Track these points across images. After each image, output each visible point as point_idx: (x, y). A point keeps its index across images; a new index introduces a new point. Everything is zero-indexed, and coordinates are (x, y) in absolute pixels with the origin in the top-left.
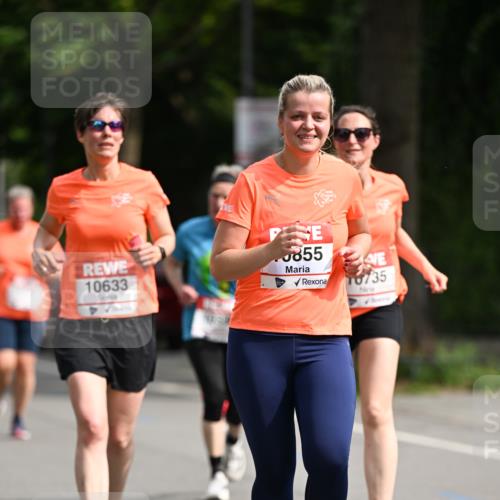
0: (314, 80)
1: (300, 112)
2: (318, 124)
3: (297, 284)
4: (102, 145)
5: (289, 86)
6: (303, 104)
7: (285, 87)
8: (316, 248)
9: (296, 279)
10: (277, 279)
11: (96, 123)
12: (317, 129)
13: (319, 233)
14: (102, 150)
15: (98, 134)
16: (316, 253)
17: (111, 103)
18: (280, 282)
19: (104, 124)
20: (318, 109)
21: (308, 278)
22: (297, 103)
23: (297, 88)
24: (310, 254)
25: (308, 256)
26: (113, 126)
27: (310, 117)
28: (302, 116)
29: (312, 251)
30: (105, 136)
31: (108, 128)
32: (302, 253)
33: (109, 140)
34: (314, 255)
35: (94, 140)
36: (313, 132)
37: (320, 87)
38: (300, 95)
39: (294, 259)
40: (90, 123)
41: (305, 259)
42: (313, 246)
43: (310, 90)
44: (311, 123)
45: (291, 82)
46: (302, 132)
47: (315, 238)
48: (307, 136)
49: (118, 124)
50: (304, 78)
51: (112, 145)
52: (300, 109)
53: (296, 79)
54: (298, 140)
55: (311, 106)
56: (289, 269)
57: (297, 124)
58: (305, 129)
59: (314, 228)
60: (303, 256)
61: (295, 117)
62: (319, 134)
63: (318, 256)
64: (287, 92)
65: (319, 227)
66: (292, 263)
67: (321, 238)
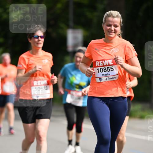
1: (110, 24)
2: (116, 28)
3: (106, 80)
4: (38, 44)
6: (111, 21)
8: (111, 67)
10: (100, 79)
11: (35, 36)
12: (115, 30)
13: (112, 62)
14: (38, 45)
15: (36, 40)
16: (111, 69)
18: (101, 79)
19: (38, 37)
20: (116, 24)
21: (110, 77)
24: (109, 69)
25: (109, 70)
26: (41, 37)
29: (110, 68)
30: (39, 41)
31: (40, 38)
32: (107, 69)
34: (111, 70)
35: (35, 42)
36: (114, 31)
39: (105, 72)
40: (33, 36)
41: (108, 71)
42: (110, 67)
43: (114, 17)
44: (113, 28)
45: (108, 13)
46: (110, 31)
47: (110, 64)
50: (112, 12)
51: (41, 43)
52: (109, 23)
54: (108, 33)
55: (114, 22)
56: (103, 75)
59: (110, 60)
60: (107, 70)
62: (115, 32)
63: (112, 70)
65: (112, 60)
66: (104, 73)
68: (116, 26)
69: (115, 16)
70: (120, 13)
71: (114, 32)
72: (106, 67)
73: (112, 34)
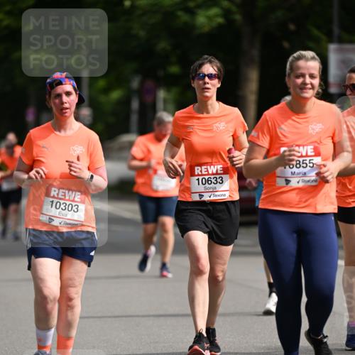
0: (310, 54)
5: (294, 57)
7: (291, 59)
9: (297, 179)
12: (311, 84)
17: (210, 62)
19: (205, 76)
20: (313, 72)
22: (299, 68)
23: (299, 58)
25: (305, 165)
27: (307, 76)
28: (303, 76)
29: (307, 162)
30: (205, 83)
33: (207, 86)
34: (308, 165)
36: (309, 86)
37: (313, 58)
38: (301, 63)
42: (308, 159)
45: (295, 55)
46: (303, 86)
48: (305, 89)
49: (215, 75)
53: (298, 53)
55: (308, 69)
56: (293, 173)
57: (300, 81)
58: (304, 84)
60: (302, 165)
61: (298, 77)
62: (313, 87)
64: (293, 61)
66: (295, 170)
67: (313, 154)
68: (312, 76)
69: (309, 57)
70: (318, 55)
71: (310, 89)
72: (301, 159)
73: (307, 93)
